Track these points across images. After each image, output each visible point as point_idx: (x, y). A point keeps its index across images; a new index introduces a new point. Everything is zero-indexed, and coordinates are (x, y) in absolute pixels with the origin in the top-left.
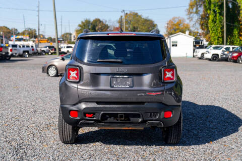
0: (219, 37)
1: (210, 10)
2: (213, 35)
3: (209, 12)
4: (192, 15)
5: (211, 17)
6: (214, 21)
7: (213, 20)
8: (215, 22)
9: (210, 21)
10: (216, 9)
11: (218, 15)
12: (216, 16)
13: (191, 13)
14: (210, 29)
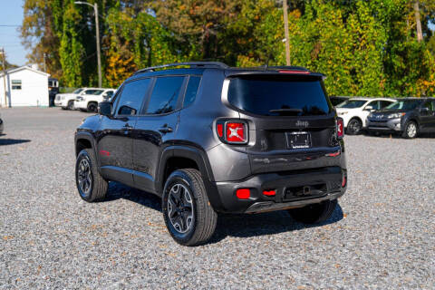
0: (76, 76)
1: (62, 31)
2: (67, 71)
3: (59, 34)
4: (29, 37)
5: (63, 43)
6: (68, 50)
7: (66, 49)
8: (70, 52)
9: (61, 49)
10: (71, 30)
11: (74, 40)
12: (71, 42)
13: (28, 34)
14: (62, 62)
